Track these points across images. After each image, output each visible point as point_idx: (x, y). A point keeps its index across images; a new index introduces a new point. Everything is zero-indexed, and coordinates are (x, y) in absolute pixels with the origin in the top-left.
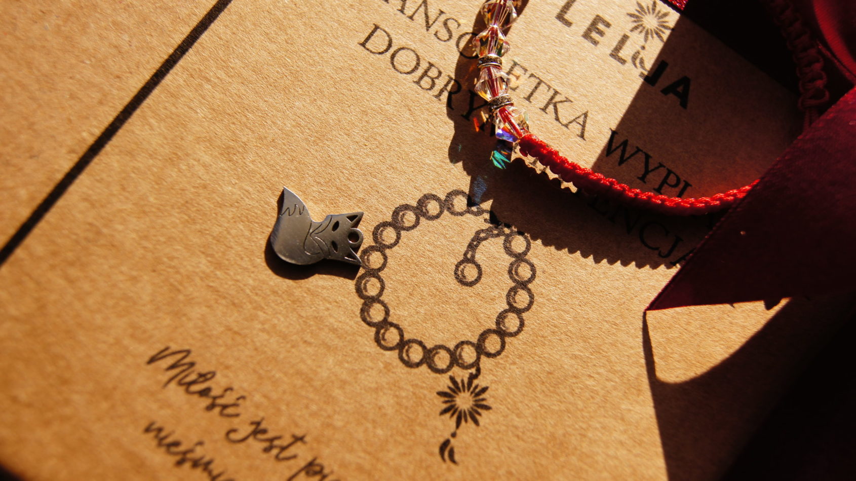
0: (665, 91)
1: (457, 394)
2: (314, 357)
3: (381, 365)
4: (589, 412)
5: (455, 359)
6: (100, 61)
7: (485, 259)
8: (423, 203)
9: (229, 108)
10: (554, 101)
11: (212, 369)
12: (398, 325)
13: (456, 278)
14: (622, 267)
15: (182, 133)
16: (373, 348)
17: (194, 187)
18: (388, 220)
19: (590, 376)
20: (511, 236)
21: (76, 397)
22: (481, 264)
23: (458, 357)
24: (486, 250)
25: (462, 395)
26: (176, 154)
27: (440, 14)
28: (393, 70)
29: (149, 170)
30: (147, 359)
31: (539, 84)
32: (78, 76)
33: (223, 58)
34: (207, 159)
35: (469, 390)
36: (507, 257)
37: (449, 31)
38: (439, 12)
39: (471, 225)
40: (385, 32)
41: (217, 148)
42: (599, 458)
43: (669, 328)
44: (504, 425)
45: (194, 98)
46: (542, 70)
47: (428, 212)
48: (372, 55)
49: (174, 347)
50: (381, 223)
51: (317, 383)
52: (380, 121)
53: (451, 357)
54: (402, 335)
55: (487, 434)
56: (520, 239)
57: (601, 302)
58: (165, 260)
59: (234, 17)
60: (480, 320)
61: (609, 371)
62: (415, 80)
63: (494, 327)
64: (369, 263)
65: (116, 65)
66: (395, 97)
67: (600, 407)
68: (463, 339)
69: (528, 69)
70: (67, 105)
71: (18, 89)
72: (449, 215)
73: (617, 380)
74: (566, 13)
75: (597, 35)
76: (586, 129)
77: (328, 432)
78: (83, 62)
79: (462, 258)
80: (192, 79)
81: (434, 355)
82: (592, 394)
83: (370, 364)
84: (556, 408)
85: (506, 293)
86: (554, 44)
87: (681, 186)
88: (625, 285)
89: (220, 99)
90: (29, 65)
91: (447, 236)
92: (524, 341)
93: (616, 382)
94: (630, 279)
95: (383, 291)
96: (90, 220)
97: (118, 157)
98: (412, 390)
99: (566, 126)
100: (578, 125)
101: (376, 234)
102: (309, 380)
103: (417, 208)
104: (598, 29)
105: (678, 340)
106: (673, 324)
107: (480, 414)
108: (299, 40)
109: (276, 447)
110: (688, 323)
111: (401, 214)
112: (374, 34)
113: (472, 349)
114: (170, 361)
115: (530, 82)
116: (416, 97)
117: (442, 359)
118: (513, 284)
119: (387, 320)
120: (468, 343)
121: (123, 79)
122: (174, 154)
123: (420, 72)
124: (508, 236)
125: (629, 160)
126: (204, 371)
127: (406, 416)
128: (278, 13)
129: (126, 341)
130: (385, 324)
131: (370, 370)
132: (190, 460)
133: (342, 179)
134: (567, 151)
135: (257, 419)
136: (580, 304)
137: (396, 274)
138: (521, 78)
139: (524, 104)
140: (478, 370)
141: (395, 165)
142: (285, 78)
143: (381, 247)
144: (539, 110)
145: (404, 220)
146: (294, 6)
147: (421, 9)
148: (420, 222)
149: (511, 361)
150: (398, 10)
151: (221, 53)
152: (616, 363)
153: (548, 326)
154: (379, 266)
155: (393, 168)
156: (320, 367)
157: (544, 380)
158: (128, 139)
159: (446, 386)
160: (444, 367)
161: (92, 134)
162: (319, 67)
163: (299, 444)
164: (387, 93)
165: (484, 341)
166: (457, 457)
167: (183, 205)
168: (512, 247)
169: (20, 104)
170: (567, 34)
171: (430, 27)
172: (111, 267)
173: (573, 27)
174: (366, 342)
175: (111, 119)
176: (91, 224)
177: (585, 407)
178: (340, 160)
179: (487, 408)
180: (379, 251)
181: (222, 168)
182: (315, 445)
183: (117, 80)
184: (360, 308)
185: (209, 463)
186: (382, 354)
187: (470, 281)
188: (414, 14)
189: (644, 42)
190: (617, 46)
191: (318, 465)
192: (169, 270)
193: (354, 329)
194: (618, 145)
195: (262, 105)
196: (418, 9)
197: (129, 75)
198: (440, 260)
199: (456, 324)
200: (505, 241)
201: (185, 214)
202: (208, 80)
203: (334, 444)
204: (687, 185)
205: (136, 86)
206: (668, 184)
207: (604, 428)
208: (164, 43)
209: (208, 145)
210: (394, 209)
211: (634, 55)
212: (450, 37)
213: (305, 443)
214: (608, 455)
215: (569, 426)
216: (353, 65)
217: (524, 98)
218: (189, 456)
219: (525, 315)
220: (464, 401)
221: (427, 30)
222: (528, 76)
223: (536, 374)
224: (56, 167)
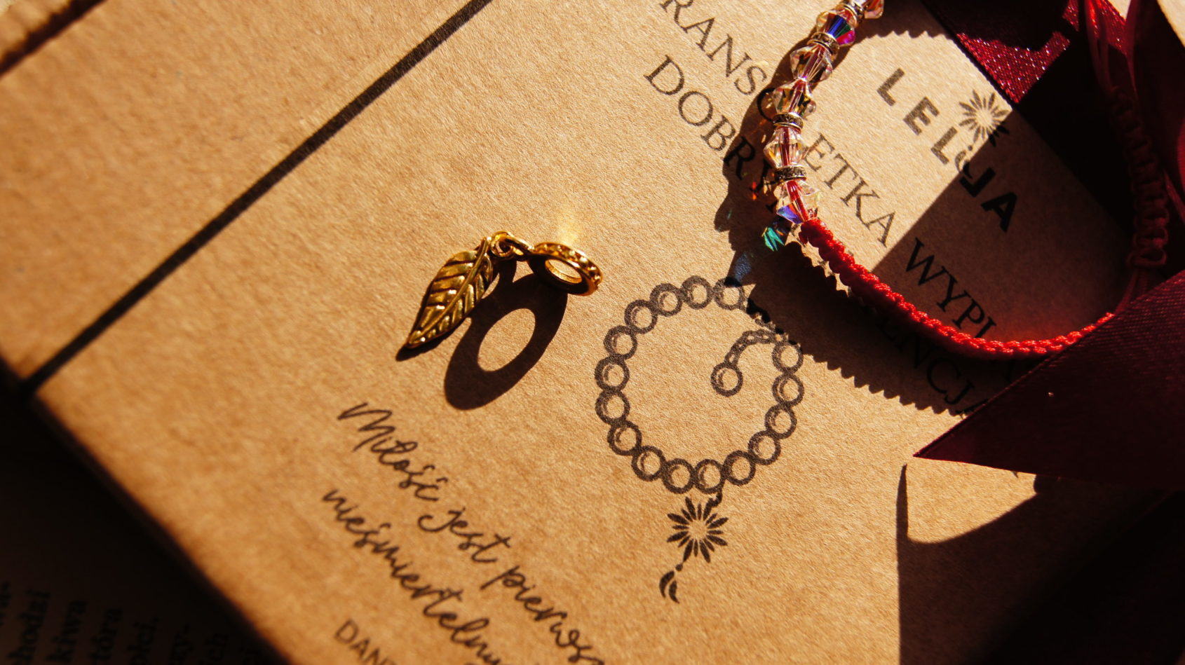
0: (987, 206)
1: (691, 521)
2: (535, 447)
3: (611, 471)
4: (835, 569)
5: (696, 480)
6: (333, 34)
7: (749, 366)
8: (689, 286)
9: (481, 125)
10: (858, 193)
11: (415, 440)
12: (637, 426)
13: (712, 383)
14: (901, 404)
15: (420, 145)
16: (606, 450)
17: (424, 214)
18: (646, 300)
19: (843, 527)
20: (783, 345)
21: (248, 444)
22: (743, 372)
23: (699, 477)
24: (752, 356)
25: (696, 522)
26: (409, 170)
27: (745, 60)
28: (680, 116)
29: (374, 183)
30: (339, 413)
31: (845, 168)
32: (304, 48)
33: (482, 61)
34: (444, 182)
35: (705, 518)
36: (774, 369)
37: (752, 81)
38: (744, 56)
39: (740, 324)
40: (678, 68)
41: (458, 172)
42: (837, 623)
43: (941, 487)
44: (739, 567)
45: (441, 104)
46: (851, 152)
47: (693, 298)
48: (657, 92)
49: (373, 405)
50: (636, 301)
51: (533, 479)
52: (656, 176)
53: (691, 476)
54: (639, 440)
55: (717, 573)
56: (792, 351)
57: (871, 443)
58: (379, 297)
59: (503, 13)
60: (731, 439)
61: (865, 525)
62: (704, 135)
63: (745, 449)
64: (615, 346)
65: (352, 43)
66: (677, 151)
67: (849, 565)
68: (709, 457)
69: (835, 147)
70: (286, 82)
71: (229, 50)
72: (717, 306)
73: (873, 537)
74: (890, 87)
75: (922, 122)
76: (889, 233)
77: (537, 539)
78: (312, 31)
79: (722, 360)
80: (442, 80)
81: (673, 470)
82: (842, 549)
83: (598, 468)
84: (800, 557)
85: (766, 411)
86: (870, 122)
87: (985, 322)
88: (901, 428)
89: (470, 112)
90: (246, 22)
91: (711, 331)
92: (777, 472)
93: (871, 539)
94: (908, 422)
95: (626, 383)
96: (294, 230)
97: (339, 160)
98: (640, 506)
99: (867, 226)
100: (882, 227)
101: (629, 313)
102: (525, 473)
103: (681, 291)
104: (923, 115)
105: (949, 503)
106: (946, 483)
107: (712, 549)
108: (575, 56)
109: (474, 545)
110: (964, 486)
111: (661, 294)
112: (665, 69)
113: (717, 470)
114: (367, 420)
115: (836, 164)
116: (701, 156)
117: (681, 477)
118: (775, 403)
119: (625, 419)
120: (713, 462)
121: (358, 63)
122: (407, 168)
123: (710, 126)
124: (779, 345)
125: (931, 281)
126: (403, 440)
127: (629, 535)
128: (555, 18)
129: (318, 387)
130: (623, 422)
131: (596, 474)
132: (372, 543)
133: (600, 239)
134: (864, 255)
135: (456, 508)
136: (847, 440)
137: (645, 366)
138: (826, 155)
139: (824, 189)
140: (720, 497)
141: (663, 234)
142: (552, 102)
143: (631, 330)
144: (841, 200)
145: (664, 302)
146: (576, 13)
147: (723, 48)
148: (682, 308)
149: (757, 493)
150: (697, 44)
151: (480, 56)
152: (875, 517)
153: (807, 460)
154: (626, 352)
155: (661, 237)
156: (540, 460)
157: (792, 522)
158: (355, 140)
159: (680, 510)
160: (682, 486)
161: (312, 125)
162: (594, 96)
163: (502, 546)
164: (668, 143)
165: (731, 465)
166: (678, 595)
167: (409, 234)
168: (782, 359)
169: (228, 68)
170: (888, 113)
171: (730, 73)
172: (312, 293)
173: (895, 107)
174: (598, 441)
175: (337, 110)
176: (295, 236)
177: (833, 563)
178: (601, 215)
179: (723, 543)
180: (630, 334)
181: (461, 198)
182: (519, 551)
183: (352, 61)
184: (596, 399)
185: (394, 550)
186: (613, 457)
187: (728, 389)
188: (715, 52)
189: (973, 142)
190: (941, 140)
191: (519, 575)
192: (382, 310)
193: (586, 422)
194: (922, 260)
195: (521, 130)
196: (720, 47)
197: (366, 59)
198: (697, 358)
199: (703, 438)
200: (775, 349)
201: (410, 246)
202: (462, 86)
203: (542, 554)
204: (991, 323)
205: (373, 74)
206: (969, 317)
207: (849, 590)
208: (414, 27)
209: (449, 166)
210: (654, 287)
211: (959, 155)
212: (753, 88)
213: (508, 546)
214: (847, 622)
215: (810, 581)
216: (634, 102)
217: (825, 182)
218: (372, 537)
219: (782, 442)
220: (698, 530)
221: (727, 76)
222: (835, 156)
223: (784, 514)
224: (263, 157)
